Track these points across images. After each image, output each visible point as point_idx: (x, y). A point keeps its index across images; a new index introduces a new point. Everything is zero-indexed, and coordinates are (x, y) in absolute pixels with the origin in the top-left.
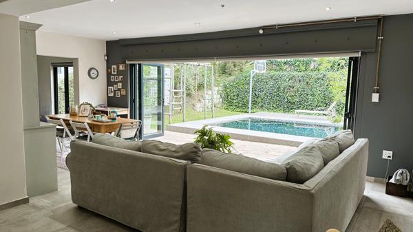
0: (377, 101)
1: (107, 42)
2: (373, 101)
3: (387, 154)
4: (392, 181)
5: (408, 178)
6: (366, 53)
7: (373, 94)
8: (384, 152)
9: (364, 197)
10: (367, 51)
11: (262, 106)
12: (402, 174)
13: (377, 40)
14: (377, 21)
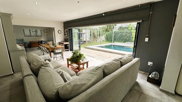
0: (147, 41)
1: (64, 23)
2: (145, 41)
3: (150, 63)
4: (150, 76)
5: (158, 76)
6: (144, 21)
7: (146, 38)
8: (149, 62)
9: (136, 82)
10: (144, 19)
11: (117, 41)
12: (155, 74)
13: (150, 14)
14: (150, 5)
